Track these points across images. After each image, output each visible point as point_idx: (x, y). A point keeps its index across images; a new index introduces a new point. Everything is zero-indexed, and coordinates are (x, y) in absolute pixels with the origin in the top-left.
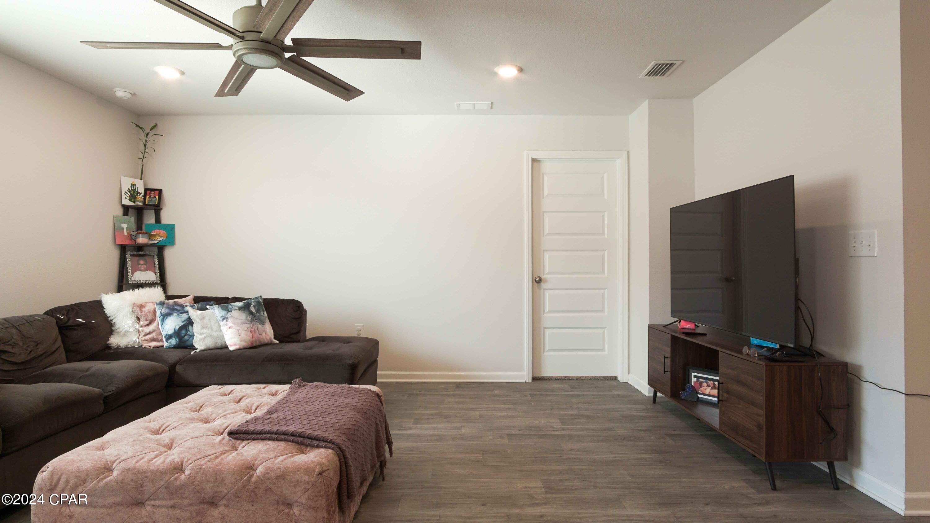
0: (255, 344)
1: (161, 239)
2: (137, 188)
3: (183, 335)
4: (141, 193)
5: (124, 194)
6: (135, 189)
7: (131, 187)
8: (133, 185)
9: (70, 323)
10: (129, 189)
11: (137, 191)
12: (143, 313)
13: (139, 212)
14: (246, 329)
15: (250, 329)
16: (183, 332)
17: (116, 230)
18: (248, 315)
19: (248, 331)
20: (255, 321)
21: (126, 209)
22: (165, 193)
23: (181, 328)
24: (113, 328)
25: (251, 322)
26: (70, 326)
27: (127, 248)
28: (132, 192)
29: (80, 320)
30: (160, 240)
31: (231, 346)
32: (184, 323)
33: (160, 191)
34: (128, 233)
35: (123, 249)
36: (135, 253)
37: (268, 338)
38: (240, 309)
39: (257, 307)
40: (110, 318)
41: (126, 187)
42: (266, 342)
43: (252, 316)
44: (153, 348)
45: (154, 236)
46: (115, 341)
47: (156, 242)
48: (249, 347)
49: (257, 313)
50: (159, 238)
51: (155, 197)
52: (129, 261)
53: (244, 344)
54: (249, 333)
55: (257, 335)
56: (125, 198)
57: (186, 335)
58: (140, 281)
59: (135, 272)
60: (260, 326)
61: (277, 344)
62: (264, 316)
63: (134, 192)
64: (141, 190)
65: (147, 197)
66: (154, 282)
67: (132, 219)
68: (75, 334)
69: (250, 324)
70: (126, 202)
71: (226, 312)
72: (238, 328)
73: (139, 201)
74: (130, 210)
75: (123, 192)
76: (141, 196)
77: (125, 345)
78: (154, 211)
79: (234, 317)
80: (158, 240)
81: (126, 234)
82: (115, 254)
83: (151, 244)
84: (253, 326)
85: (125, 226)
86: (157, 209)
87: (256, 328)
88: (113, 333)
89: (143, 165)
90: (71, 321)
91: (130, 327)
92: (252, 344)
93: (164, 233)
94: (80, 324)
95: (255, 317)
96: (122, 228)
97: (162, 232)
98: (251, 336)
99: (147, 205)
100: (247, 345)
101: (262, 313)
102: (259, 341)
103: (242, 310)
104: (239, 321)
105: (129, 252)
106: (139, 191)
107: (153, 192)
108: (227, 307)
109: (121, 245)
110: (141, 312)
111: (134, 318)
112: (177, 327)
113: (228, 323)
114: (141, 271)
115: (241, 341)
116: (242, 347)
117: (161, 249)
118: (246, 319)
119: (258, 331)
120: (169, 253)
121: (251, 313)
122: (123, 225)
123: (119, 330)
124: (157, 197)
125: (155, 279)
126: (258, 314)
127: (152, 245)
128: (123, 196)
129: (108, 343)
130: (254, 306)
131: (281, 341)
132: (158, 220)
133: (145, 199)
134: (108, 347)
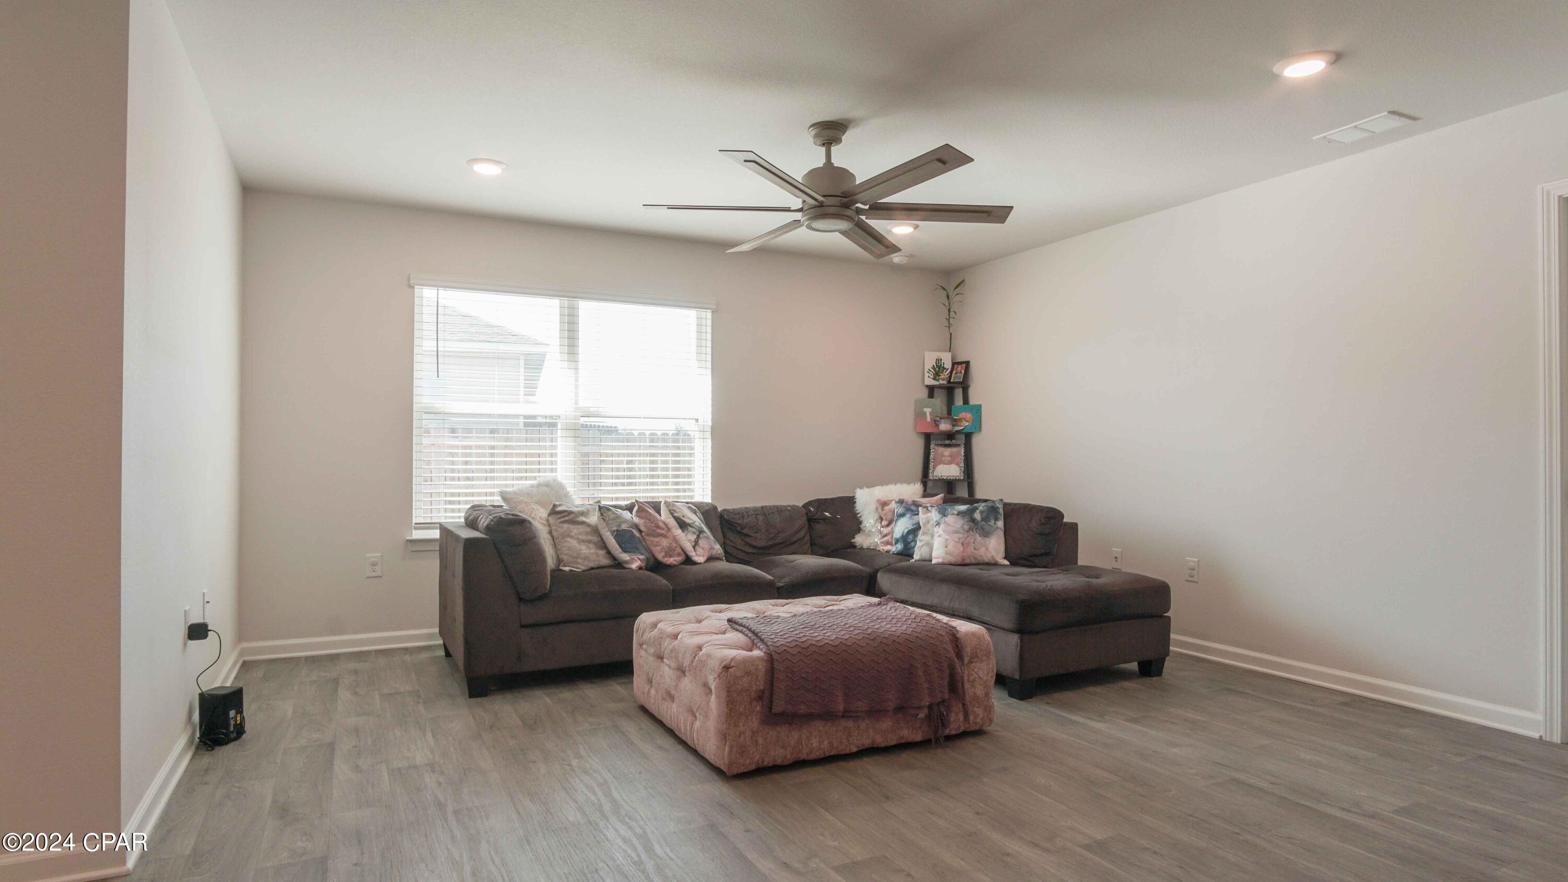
0: (968, 561)
1: (967, 424)
2: (943, 363)
3: (909, 540)
4: (948, 369)
5: (928, 372)
6: (941, 364)
7: (936, 364)
8: (938, 360)
9: (817, 516)
10: (933, 366)
11: (943, 367)
12: (884, 512)
13: (949, 390)
14: (957, 539)
15: (961, 540)
16: (911, 537)
17: (920, 416)
18: (966, 523)
19: (958, 542)
20: (973, 531)
21: (931, 390)
22: (972, 365)
23: (909, 532)
24: (860, 526)
25: (967, 532)
26: (817, 519)
27: (932, 437)
28: (937, 369)
29: (827, 514)
30: (966, 426)
31: (935, 558)
32: (914, 527)
33: (967, 363)
34: (931, 419)
35: (928, 437)
36: (940, 442)
37: (989, 556)
38: (959, 513)
39: (984, 514)
40: (859, 515)
41: (930, 362)
42: (986, 560)
43: (972, 524)
44: (886, 552)
45: (960, 420)
46: (859, 540)
47: (962, 428)
48: (958, 563)
49: (982, 521)
50: (965, 423)
51: (961, 372)
52: (933, 452)
53: (950, 559)
54: (960, 545)
55: (970, 550)
56: (929, 377)
57: (912, 541)
58: (941, 476)
59: (938, 465)
60: (978, 538)
61: (1005, 566)
62: (994, 526)
63: (939, 369)
64: (948, 365)
65: (954, 372)
66: (957, 478)
67: (939, 401)
68: (819, 527)
69: (964, 533)
70: (930, 381)
71: (941, 516)
72: (947, 537)
73: (943, 380)
74: (935, 390)
75: (926, 370)
76: (947, 373)
77: (868, 546)
78: (961, 389)
79: (947, 523)
80: (964, 425)
81: (929, 419)
82: (920, 443)
83: (956, 431)
84: (967, 537)
85: (928, 410)
86: (965, 385)
87: (973, 540)
88: (861, 532)
89: (951, 334)
90: (819, 514)
91: (873, 526)
92: (963, 560)
93: (970, 417)
94: (825, 519)
95: (976, 525)
96: (925, 414)
97: (968, 416)
98: (961, 549)
99: (953, 383)
100: (955, 560)
101: (993, 522)
102: (975, 558)
103: (961, 515)
104: (952, 529)
105: (934, 441)
106: (945, 366)
107: (960, 366)
108: (945, 510)
109: (925, 433)
110: (883, 510)
111: (877, 516)
112: (906, 531)
113: (939, 530)
114: (944, 464)
115: (947, 553)
116: (946, 561)
117: (968, 436)
118: (962, 527)
119: (973, 545)
120: (976, 441)
121: (973, 520)
122: (925, 410)
123: (864, 529)
124: (963, 372)
125: (959, 475)
126: (983, 523)
127: (958, 432)
128: (927, 375)
129: (853, 541)
130: (982, 512)
131: (1013, 563)
132: (966, 401)
133: (950, 377)
134: (853, 546)
